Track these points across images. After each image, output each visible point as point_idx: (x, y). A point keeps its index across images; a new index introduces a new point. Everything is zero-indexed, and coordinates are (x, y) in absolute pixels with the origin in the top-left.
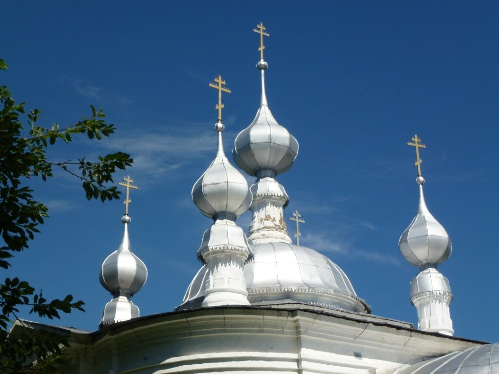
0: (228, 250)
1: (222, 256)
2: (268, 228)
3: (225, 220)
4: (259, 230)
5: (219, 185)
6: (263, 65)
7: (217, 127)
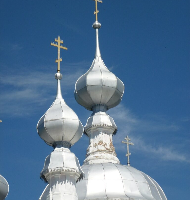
0: (63, 172)
1: (59, 176)
2: (101, 151)
3: (62, 148)
4: (93, 153)
5: (57, 121)
6: (97, 25)
7: (56, 76)
